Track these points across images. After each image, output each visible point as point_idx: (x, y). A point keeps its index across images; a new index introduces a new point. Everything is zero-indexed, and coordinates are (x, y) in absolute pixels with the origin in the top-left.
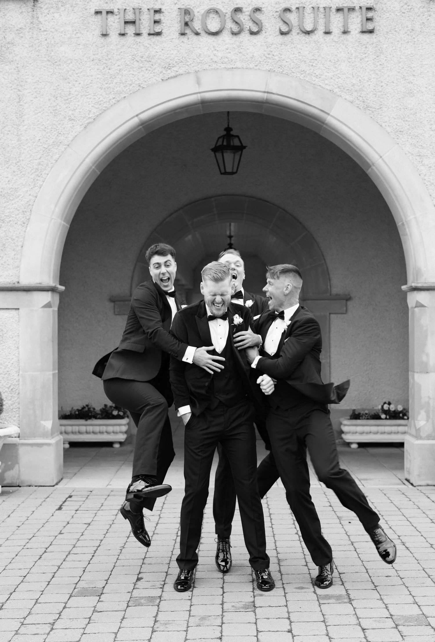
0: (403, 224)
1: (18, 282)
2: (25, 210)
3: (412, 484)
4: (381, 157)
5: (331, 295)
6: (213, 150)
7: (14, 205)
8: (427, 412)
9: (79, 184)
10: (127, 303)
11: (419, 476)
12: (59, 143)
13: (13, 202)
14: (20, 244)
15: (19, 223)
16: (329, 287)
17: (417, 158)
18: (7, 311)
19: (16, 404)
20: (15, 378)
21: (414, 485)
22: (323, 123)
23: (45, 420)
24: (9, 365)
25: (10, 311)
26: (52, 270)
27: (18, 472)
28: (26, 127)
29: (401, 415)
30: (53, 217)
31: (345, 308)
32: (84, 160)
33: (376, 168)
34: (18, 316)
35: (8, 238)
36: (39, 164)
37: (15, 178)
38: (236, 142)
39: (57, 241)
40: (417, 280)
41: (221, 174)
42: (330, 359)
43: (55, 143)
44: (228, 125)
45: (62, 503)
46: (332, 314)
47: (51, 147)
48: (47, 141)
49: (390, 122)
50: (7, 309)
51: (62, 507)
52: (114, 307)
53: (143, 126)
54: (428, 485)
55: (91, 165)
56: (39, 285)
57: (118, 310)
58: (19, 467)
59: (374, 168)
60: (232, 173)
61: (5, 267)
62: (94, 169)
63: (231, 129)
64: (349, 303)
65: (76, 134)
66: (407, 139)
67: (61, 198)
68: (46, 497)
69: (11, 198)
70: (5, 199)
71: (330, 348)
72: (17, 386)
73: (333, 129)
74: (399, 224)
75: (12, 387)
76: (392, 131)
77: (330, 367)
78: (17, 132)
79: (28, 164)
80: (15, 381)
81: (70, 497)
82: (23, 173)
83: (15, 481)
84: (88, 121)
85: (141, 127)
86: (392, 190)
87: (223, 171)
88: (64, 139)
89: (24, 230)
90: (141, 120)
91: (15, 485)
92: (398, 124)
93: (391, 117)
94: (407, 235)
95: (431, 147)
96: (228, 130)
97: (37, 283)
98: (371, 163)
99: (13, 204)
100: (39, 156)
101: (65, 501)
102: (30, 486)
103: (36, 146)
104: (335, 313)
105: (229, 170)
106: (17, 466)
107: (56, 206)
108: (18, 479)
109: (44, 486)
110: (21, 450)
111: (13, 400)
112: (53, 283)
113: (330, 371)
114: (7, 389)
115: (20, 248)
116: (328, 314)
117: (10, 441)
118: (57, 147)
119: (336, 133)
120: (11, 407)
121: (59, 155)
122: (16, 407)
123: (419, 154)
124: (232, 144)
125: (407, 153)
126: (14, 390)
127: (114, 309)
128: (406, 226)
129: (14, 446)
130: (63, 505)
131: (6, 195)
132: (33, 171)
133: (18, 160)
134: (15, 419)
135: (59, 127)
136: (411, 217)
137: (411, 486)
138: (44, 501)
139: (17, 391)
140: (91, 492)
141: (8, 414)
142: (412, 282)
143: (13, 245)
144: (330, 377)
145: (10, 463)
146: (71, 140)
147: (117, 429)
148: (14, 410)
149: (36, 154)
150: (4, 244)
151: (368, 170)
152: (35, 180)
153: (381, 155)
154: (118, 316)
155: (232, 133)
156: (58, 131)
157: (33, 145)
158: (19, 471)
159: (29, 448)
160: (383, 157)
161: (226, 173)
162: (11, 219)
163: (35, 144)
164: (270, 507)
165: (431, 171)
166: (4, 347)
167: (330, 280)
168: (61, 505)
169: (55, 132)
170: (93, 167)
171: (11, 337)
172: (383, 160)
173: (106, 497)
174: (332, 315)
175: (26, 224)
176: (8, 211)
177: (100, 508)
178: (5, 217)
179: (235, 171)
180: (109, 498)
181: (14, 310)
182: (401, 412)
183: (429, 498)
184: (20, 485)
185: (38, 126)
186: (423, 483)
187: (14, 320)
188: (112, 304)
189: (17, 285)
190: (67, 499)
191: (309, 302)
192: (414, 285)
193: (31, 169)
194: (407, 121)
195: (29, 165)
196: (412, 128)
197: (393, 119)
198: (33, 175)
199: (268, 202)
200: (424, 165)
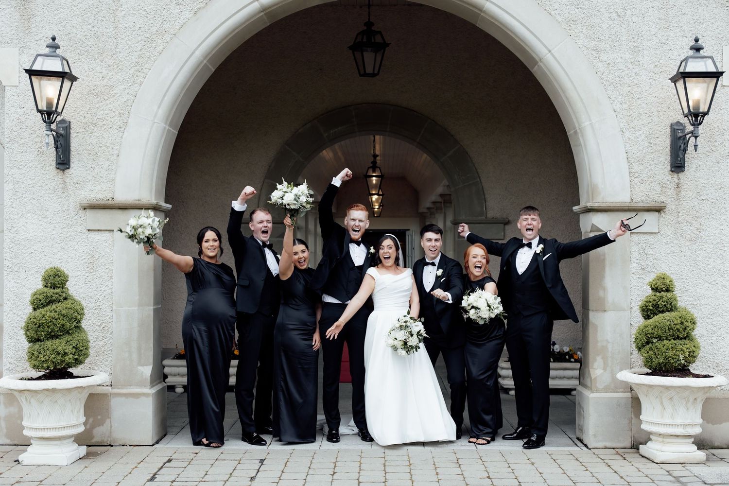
0: (576, 132)
1: (113, 199)
2: (122, 112)
3: (586, 446)
4: (550, 51)
5: (486, 217)
6: (350, 48)
7: (109, 106)
8: (605, 359)
9: (188, 81)
11: (595, 435)
12: (164, 32)
13: (108, 102)
14: (116, 152)
15: (115, 127)
16: (484, 209)
17: (593, 52)
18: (100, 232)
19: (109, 346)
20: (108, 314)
21: (589, 447)
22: (481, 10)
23: (142, 365)
24: (101, 299)
25: (103, 232)
26: (154, 184)
27: (109, 428)
28: (124, 12)
29: (567, 357)
30: (156, 121)
31: (503, 234)
32: (193, 53)
33: (544, 64)
34: (112, 240)
35: (101, 145)
36: (140, 57)
37: (110, 74)
38: (378, 39)
39: (160, 150)
40: (593, 200)
41: (361, 75)
43: (159, 32)
44: (369, 19)
45: (157, 470)
47: (154, 37)
48: (150, 29)
49: (561, 9)
50: (99, 230)
51: (156, 476)
53: (265, 12)
54: (606, 448)
55: (202, 58)
56: (137, 202)
58: (111, 421)
59: (541, 64)
60: (373, 75)
61: (97, 179)
62: (205, 64)
63: (372, 24)
64: (507, 227)
65: (184, 21)
66: (581, 30)
67: (166, 98)
68: (139, 462)
69: (106, 98)
70: (99, 99)
72: (110, 324)
73: (493, 17)
74: (570, 133)
75: (103, 326)
76: (563, 20)
78: (113, 19)
79: (126, 57)
80: (108, 318)
81: (169, 461)
82: (120, 67)
83: (105, 439)
84: (198, 6)
85: (262, 14)
86: (564, 91)
87: (362, 72)
88: (170, 27)
89: (121, 135)
90: (262, 6)
91: (106, 444)
92: (571, 12)
93: (563, 3)
94: (580, 145)
95: (610, 40)
96: (369, 24)
97: (136, 200)
98: (537, 59)
99: (107, 105)
100: (139, 48)
101: (162, 467)
102: (123, 446)
103: (136, 35)
105: (369, 70)
106: (108, 421)
107: (159, 107)
108: (109, 437)
109: (140, 446)
110: (114, 402)
111: (105, 340)
112: (155, 200)
114: (97, 328)
115: (115, 156)
117: (100, 390)
118: (161, 37)
119: (496, 23)
120: (103, 349)
121: (163, 47)
122: (109, 349)
123: (595, 48)
124: (373, 41)
125: (581, 46)
126: (106, 328)
128: (580, 135)
129: (105, 396)
130: (158, 473)
131: (99, 94)
132: (132, 65)
133: (114, 52)
134: (107, 363)
135: (164, 12)
136: (586, 124)
137: (585, 448)
138: (136, 467)
139: (110, 330)
140: (197, 453)
141: (98, 358)
142: (584, 202)
143: (108, 153)
145: (99, 417)
146: (178, 28)
148: (106, 353)
149: (137, 45)
150: (96, 153)
151: (533, 67)
152: (135, 76)
153: (550, 49)
155: (373, 28)
156: (162, 17)
157: (132, 34)
158: (111, 427)
159: (123, 399)
160: (553, 52)
161: (365, 75)
162: (104, 123)
163: (134, 33)
164: (413, 479)
165: (610, 68)
166: (95, 276)
167: (485, 201)
168: (155, 474)
169: (159, 19)
170: (205, 62)
171: (103, 264)
172: (552, 54)
173: (212, 462)
175: (123, 129)
176: (102, 112)
177: (203, 478)
178: (98, 120)
179: (376, 72)
180: (217, 463)
181: (107, 232)
182: (567, 353)
183: (609, 466)
184: (112, 444)
185: (139, 12)
186: (601, 445)
187: (106, 244)
189: (111, 202)
190: (165, 464)
192: (589, 205)
193: (130, 63)
194: (581, 8)
195: (128, 58)
196: (587, 17)
197: (564, 6)
198: (133, 70)
199: (415, 111)
200: (601, 61)
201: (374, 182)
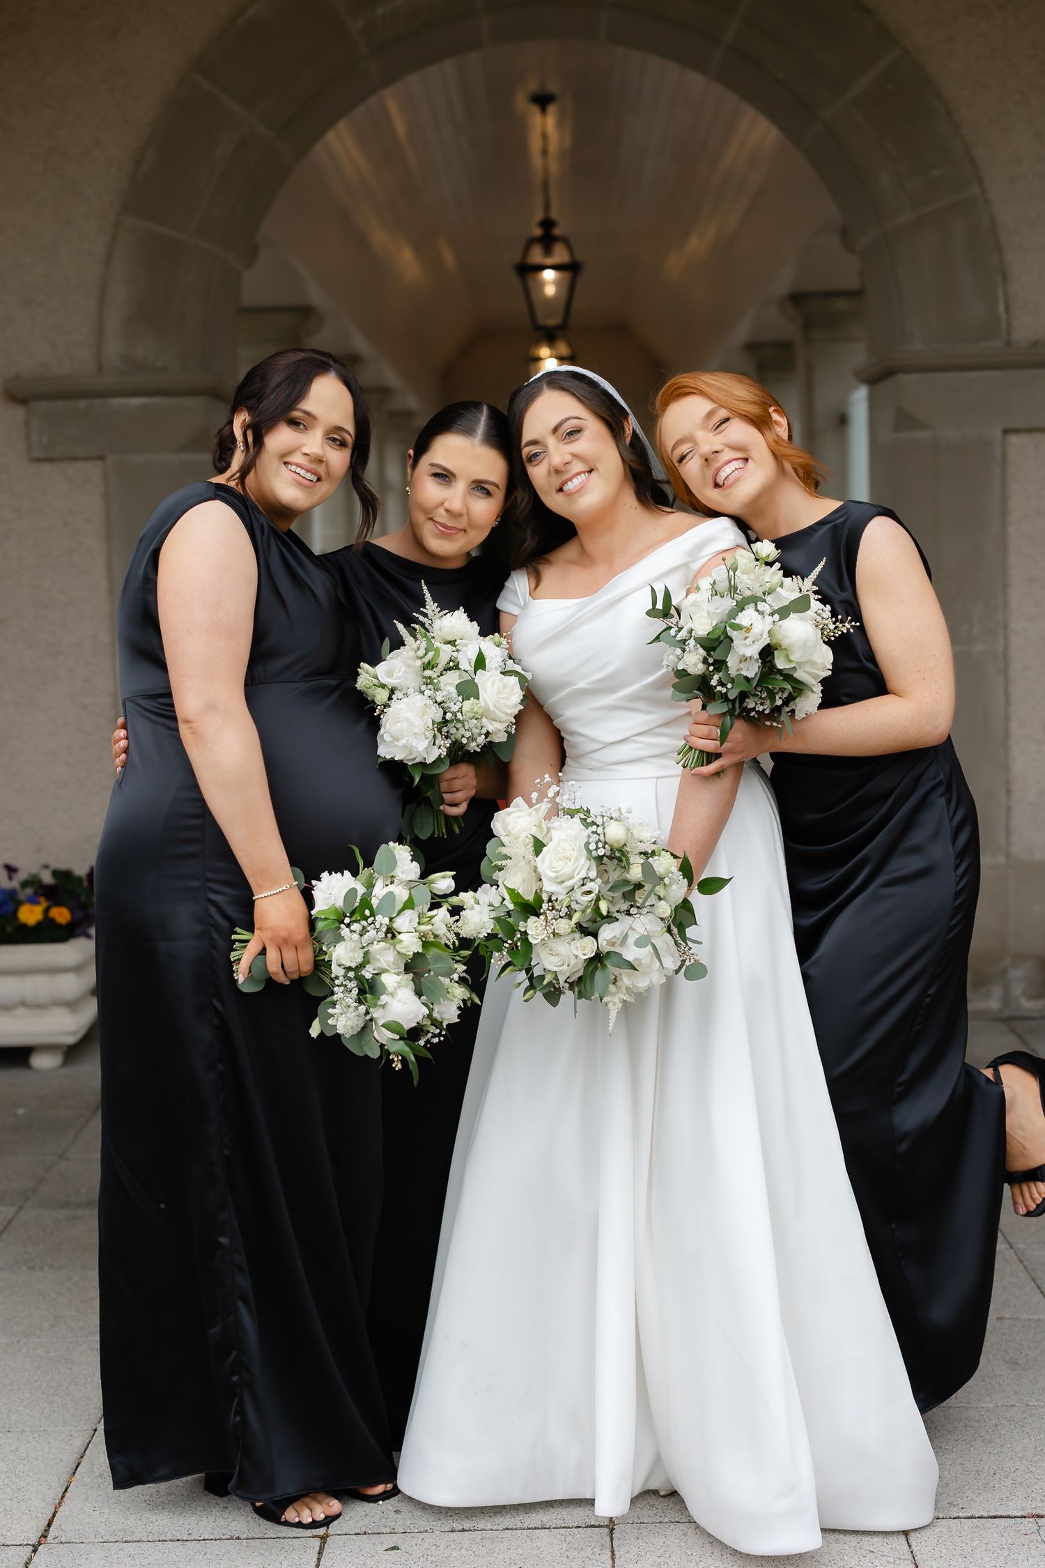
5: (1008, 344)
10: (82, 403)
16: (1001, 308)
42: (1006, 638)
46: (1017, 431)
52: (27, 423)
57: (45, 439)
71: (1005, 586)
77: (1006, 671)
104: (1029, 431)
113: (1007, 694)
116: (998, 434)
127: (27, 436)
144: (1007, 719)
147: (38, 986)
154: (47, 467)
167: (1005, 278)
174: (1014, 439)
188: (19, 412)
191: (908, 379)
201: (550, 290)
